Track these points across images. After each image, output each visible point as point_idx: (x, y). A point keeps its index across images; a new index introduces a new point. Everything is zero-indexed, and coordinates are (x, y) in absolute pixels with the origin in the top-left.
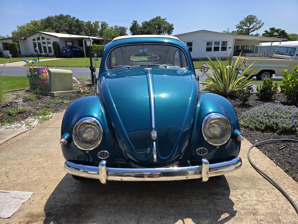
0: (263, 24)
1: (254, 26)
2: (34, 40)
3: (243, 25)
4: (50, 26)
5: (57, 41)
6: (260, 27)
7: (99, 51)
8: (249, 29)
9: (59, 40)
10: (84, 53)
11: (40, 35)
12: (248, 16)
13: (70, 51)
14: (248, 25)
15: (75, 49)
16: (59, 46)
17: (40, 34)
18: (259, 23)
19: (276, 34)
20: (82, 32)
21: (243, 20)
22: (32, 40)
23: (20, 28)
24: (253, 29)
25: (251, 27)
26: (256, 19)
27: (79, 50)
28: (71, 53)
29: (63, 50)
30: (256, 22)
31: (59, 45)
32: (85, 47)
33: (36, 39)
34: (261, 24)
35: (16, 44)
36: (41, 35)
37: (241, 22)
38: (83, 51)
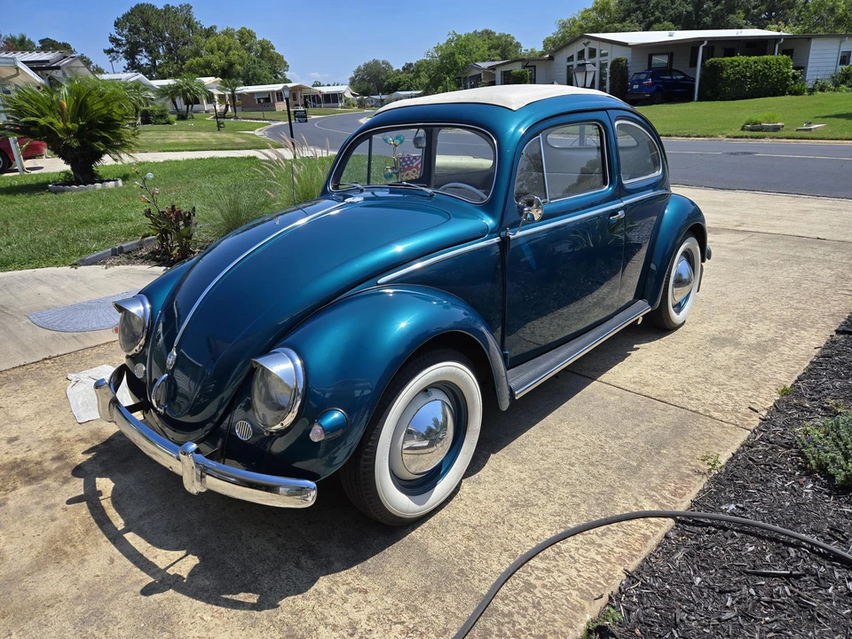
2: (570, 59)
4: (639, 9)
5: (623, 57)
7: (750, 78)
9: (630, 52)
10: (694, 86)
11: (586, 45)
13: (653, 84)
15: (669, 77)
16: (627, 72)
17: (586, 41)
20: (734, 13)
22: (566, 60)
23: (564, 26)
27: (681, 79)
28: (654, 88)
29: (633, 83)
31: (627, 68)
32: (701, 66)
33: (575, 58)
35: (528, 73)
36: (588, 43)
38: (694, 80)
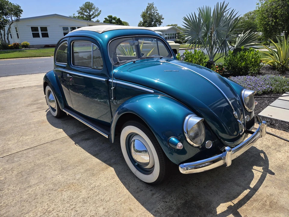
0: (100, 11)
1: (93, 13)
3: (84, 12)
6: (99, 14)
8: (90, 16)
12: (86, 2)
14: (88, 12)
18: (97, 10)
19: (114, 21)
21: (82, 6)
24: (93, 15)
25: (91, 14)
26: (93, 6)
30: (94, 9)
34: (99, 11)
37: (81, 8)
